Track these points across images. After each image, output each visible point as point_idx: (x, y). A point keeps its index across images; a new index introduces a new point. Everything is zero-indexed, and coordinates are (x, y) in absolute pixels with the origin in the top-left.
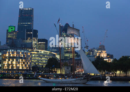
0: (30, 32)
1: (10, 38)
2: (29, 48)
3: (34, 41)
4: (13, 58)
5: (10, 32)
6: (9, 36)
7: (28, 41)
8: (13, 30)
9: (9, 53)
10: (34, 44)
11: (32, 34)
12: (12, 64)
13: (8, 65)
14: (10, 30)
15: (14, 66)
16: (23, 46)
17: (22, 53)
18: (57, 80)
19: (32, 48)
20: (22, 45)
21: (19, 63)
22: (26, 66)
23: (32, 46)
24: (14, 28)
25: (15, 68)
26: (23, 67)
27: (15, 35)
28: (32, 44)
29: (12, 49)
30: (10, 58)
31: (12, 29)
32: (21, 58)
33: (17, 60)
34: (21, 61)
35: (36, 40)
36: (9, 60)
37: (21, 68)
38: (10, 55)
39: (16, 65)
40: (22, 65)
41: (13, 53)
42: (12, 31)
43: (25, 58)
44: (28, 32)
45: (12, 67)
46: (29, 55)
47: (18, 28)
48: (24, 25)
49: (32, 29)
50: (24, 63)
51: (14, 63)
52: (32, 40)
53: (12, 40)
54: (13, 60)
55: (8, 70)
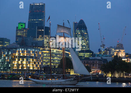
0: (41, 29)
1: (20, 36)
2: (41, 47)
3: (46, 39)
4: (23, 57)
5: (20, 30)
6: (19, 34)
7: (40, 39)
8: (24, 27)
9: (19, 52)
10: (45, 42)
11: (43, 31)
12: (22, 64)
13: (18, 65)
14: (20, 27)
15: (24, 66)
16: (34, 45)
17: (33, 52)
18: (46, 81)
19: (43, 47)
20: (32, 44)
21: (29, 63)
22: (37, 66)
23: (43, 44)
24: (24, 25)
25: (25, 68)
26: (33, 68)
27: (25, 32)
28: (43, 43)
29: (22, 48)
30: (20, 57)
31: (22, 26)
32: (32, 57)
33: (27, 60)
34: (31, 61)
35: (48, 38)
36: (19, 60)
37: (31, 68)
38: (20, 54)
39: (27, 65)
40: (33, 65)
41: (23, 52)
42: (22, 28)
43: (36, 58)
44: (39, 29)
45: (22, 67)
46: (40, 54)
47: (28, 25)
48: (35, 22)
49: (43, 26)
50: (35, 63)
51: (24, 63)
52: (43, 38)
53: (21, 38)
54: (23, 60)
55: (18, 70)
